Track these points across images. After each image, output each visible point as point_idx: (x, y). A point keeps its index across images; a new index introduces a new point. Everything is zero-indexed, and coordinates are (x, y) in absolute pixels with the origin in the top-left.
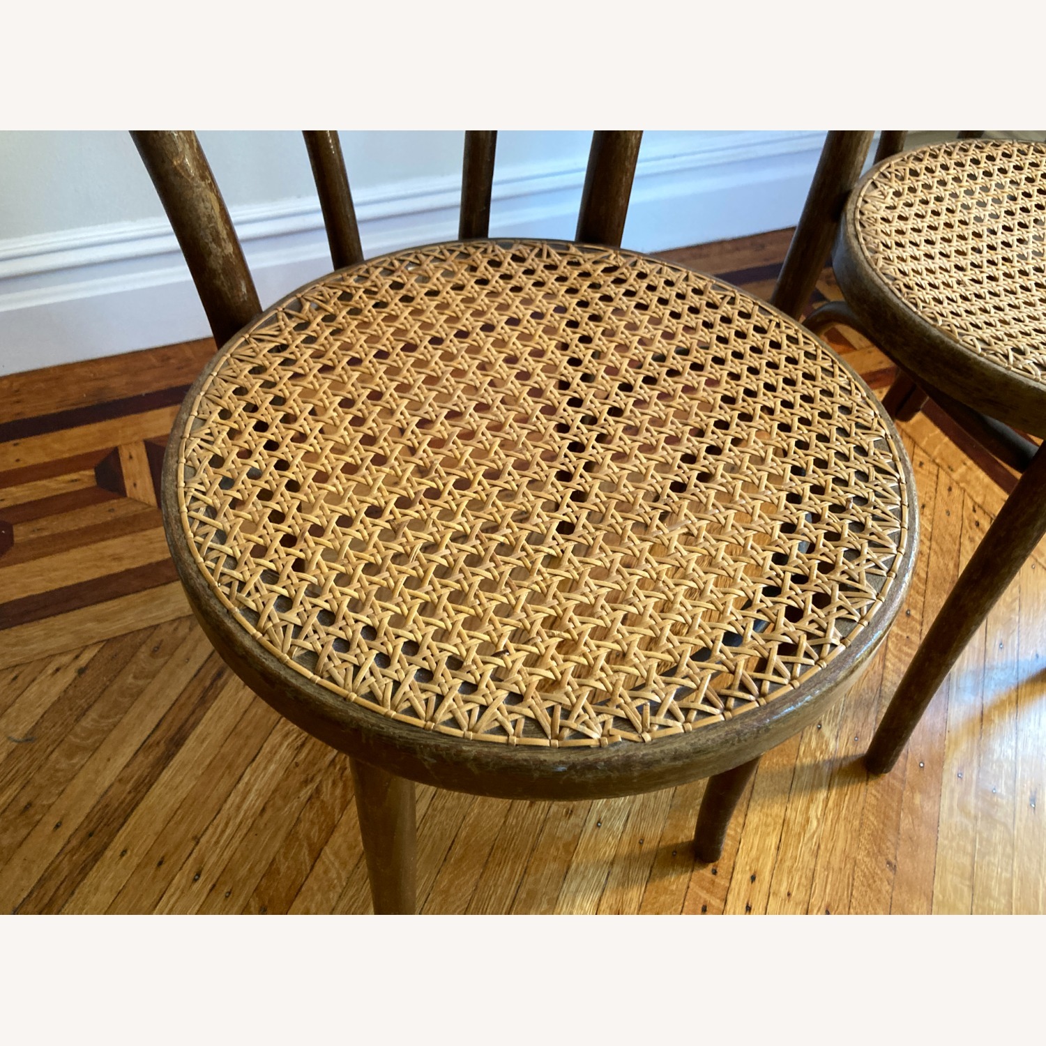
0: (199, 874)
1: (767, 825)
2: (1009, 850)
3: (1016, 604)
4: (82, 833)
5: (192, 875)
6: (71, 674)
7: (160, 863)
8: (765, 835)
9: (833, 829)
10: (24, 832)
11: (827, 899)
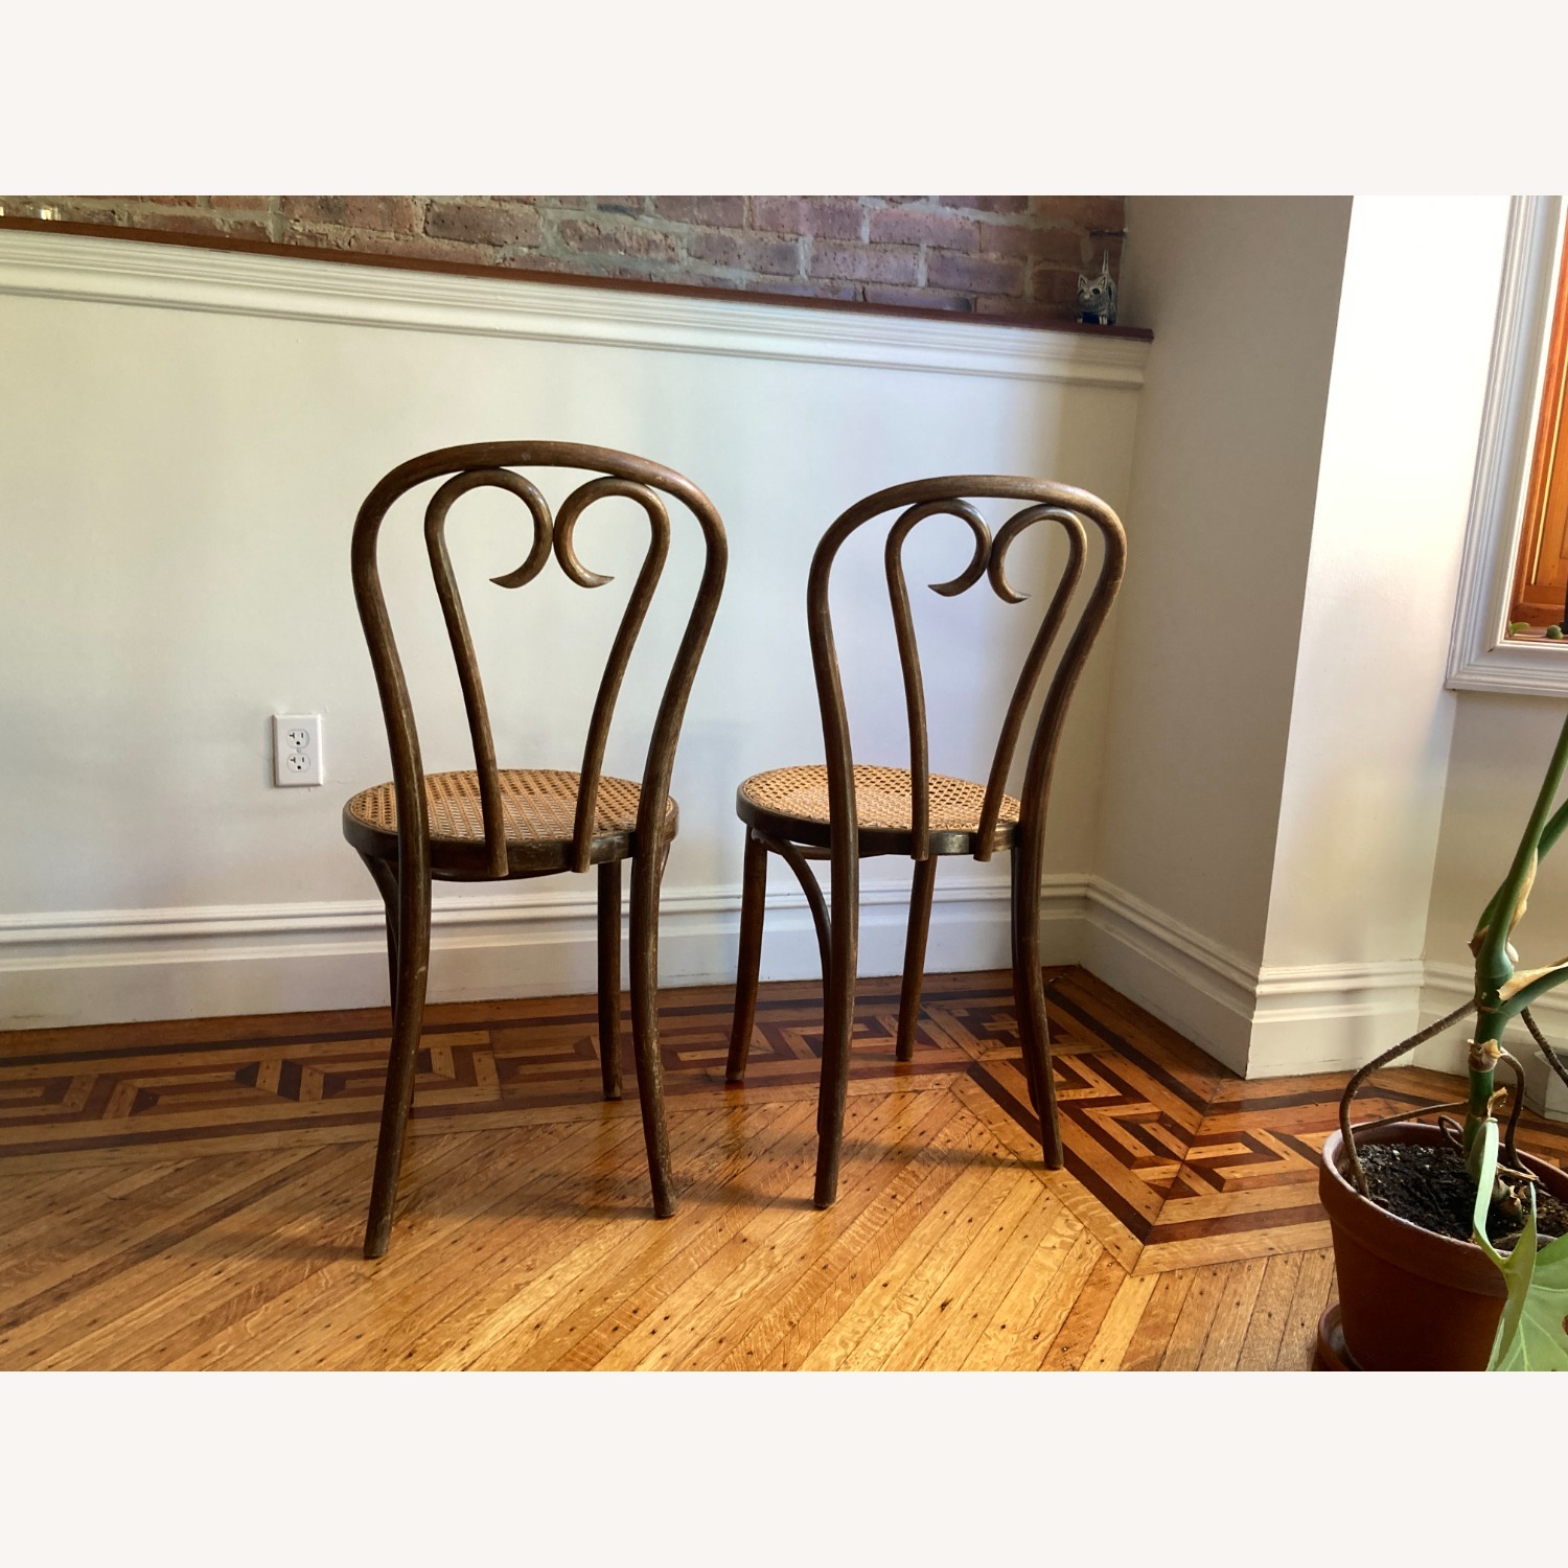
0: (219, 1273)
1: (695, 1293)
2: (906, 1327)
3: (1000, 1201)
4: (143, 1245)
5: (216, 1271)
6: (171, 1170)
7: (193, 1265)
8: (690, 1298)
9: (752, 1301)
10: (98, 1242)
11: (724, 1334)
